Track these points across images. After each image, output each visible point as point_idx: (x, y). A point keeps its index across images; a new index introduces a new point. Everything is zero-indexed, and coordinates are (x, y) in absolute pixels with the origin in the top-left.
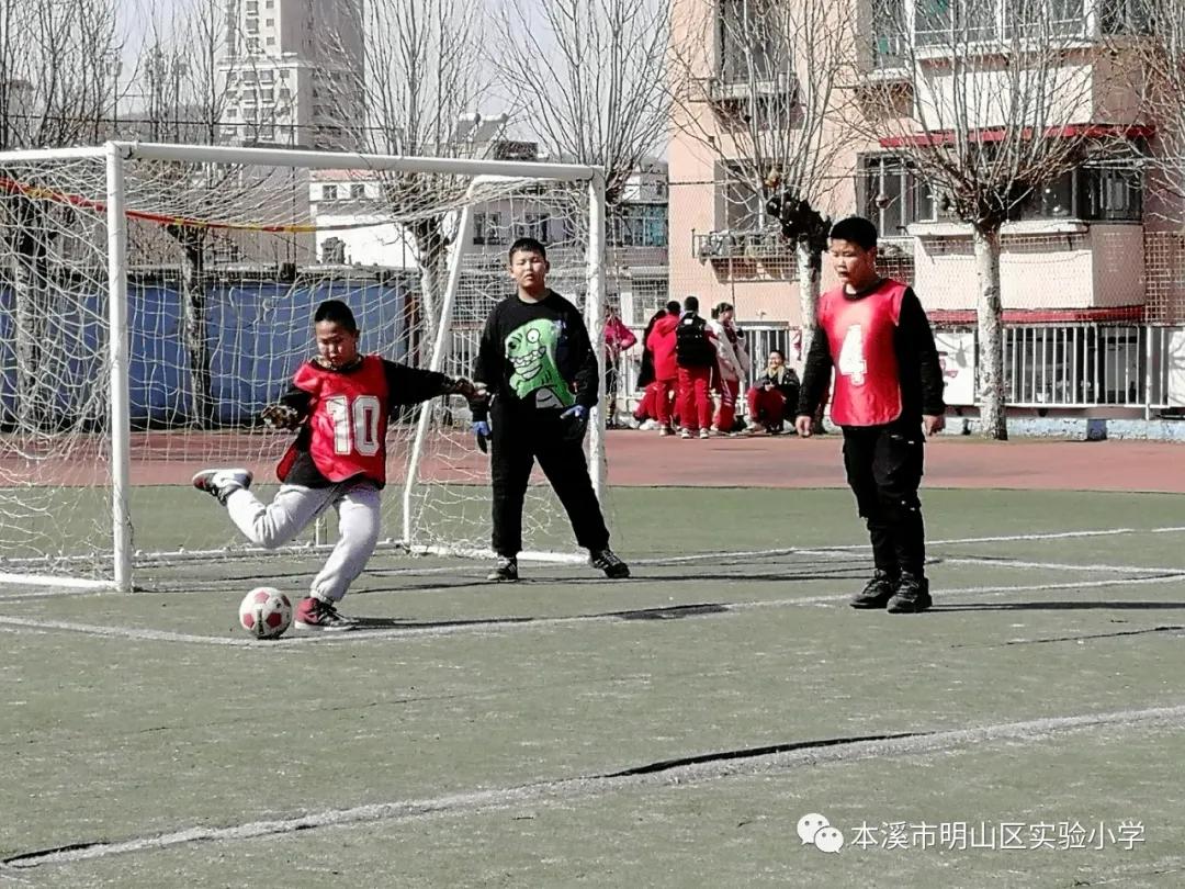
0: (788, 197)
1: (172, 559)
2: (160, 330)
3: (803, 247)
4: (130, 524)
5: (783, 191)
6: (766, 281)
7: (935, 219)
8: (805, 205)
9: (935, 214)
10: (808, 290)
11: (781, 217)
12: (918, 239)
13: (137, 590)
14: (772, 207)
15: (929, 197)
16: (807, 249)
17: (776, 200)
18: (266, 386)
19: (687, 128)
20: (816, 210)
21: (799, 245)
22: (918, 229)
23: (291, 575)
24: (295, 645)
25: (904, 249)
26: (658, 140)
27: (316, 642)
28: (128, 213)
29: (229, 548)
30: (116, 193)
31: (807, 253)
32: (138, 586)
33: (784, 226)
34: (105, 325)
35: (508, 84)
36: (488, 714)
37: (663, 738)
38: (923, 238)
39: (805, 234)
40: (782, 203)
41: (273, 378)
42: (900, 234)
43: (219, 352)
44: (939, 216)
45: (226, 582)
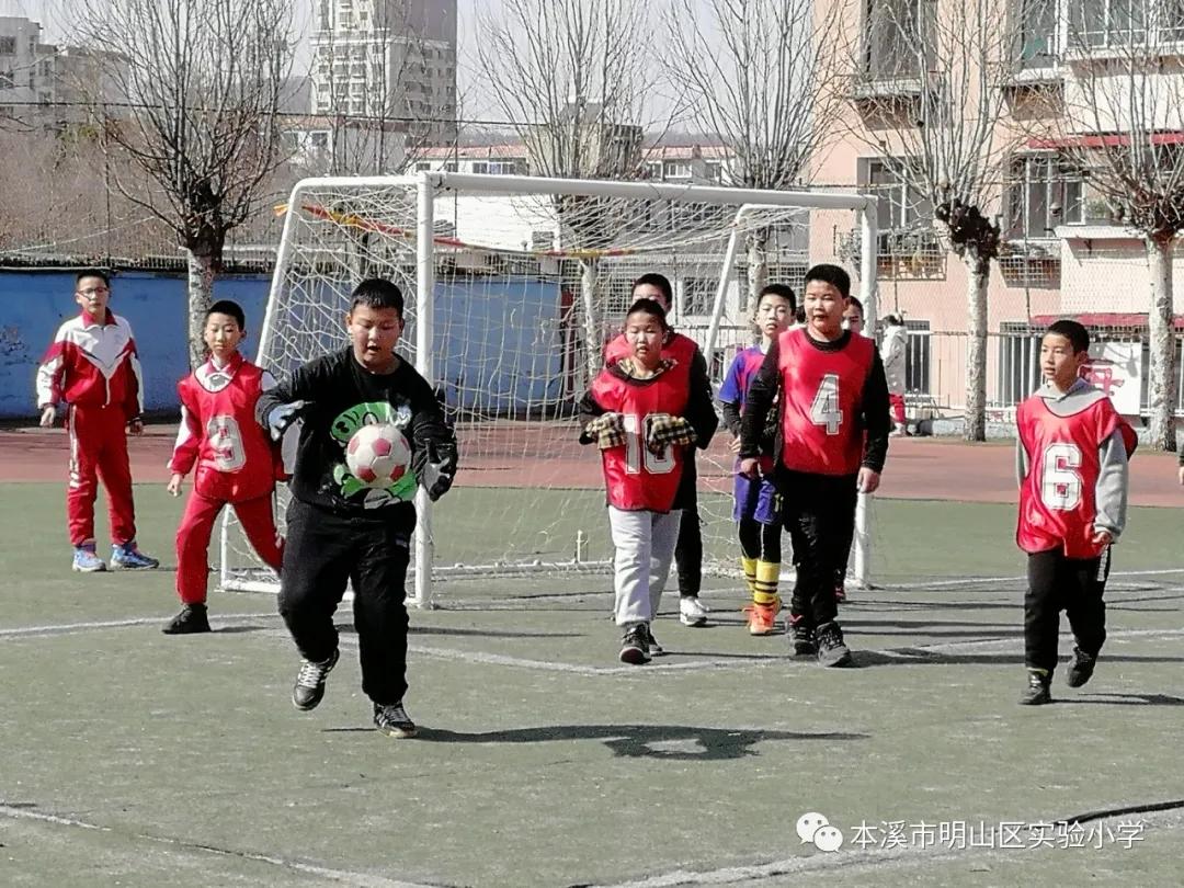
0: (958, 203)
1: (448, 573)
2: (444, 352)
3: (972, 253)
4: (431, 543)
5: (953, 197)
6: (907, 280)
7: (1083, 222)
8: (975, 211)
9: (1083, 217)
10: (975, 297)
11: (950, 222)
12: (1065, 243)
13: (437, 607)
14: (942, 213)
15: (1078, 199)
16: (976, 255)
17: (947, 206)
18: (541, 406)
19: (857, 131)
20: (986, 217)
21: (967, 250)
22: (1065, 232)
23: (575, 594)
24: (634, 674)
25: (1048, 250)
26: (825, 142)
27: (652, 671)
28: (436, 240)
29: (500, 564)
30: (426, 221)
31: (975, 259)
32: (437, 602)
33: (953, 231)
34: (412, 348)
35: (675, 82)
36: (871, 755)
37: (1059, 787)
38: (1071, 241)
39: (974, 240)
40: (952, 209)
41: (548, 398)
42: (1045, 236)
43: (498, 373)
44: (1087, 219)
45: (516, 600)
